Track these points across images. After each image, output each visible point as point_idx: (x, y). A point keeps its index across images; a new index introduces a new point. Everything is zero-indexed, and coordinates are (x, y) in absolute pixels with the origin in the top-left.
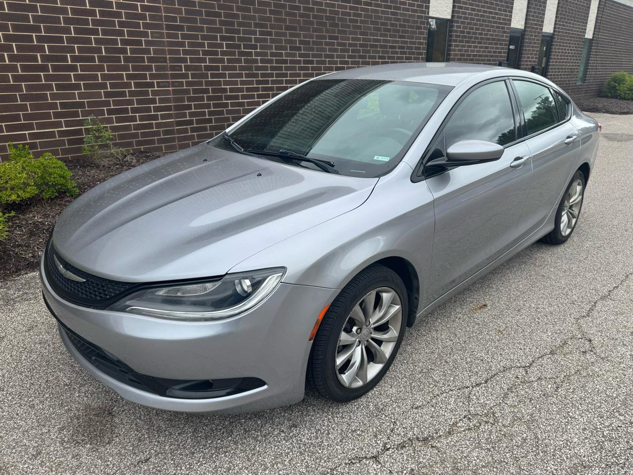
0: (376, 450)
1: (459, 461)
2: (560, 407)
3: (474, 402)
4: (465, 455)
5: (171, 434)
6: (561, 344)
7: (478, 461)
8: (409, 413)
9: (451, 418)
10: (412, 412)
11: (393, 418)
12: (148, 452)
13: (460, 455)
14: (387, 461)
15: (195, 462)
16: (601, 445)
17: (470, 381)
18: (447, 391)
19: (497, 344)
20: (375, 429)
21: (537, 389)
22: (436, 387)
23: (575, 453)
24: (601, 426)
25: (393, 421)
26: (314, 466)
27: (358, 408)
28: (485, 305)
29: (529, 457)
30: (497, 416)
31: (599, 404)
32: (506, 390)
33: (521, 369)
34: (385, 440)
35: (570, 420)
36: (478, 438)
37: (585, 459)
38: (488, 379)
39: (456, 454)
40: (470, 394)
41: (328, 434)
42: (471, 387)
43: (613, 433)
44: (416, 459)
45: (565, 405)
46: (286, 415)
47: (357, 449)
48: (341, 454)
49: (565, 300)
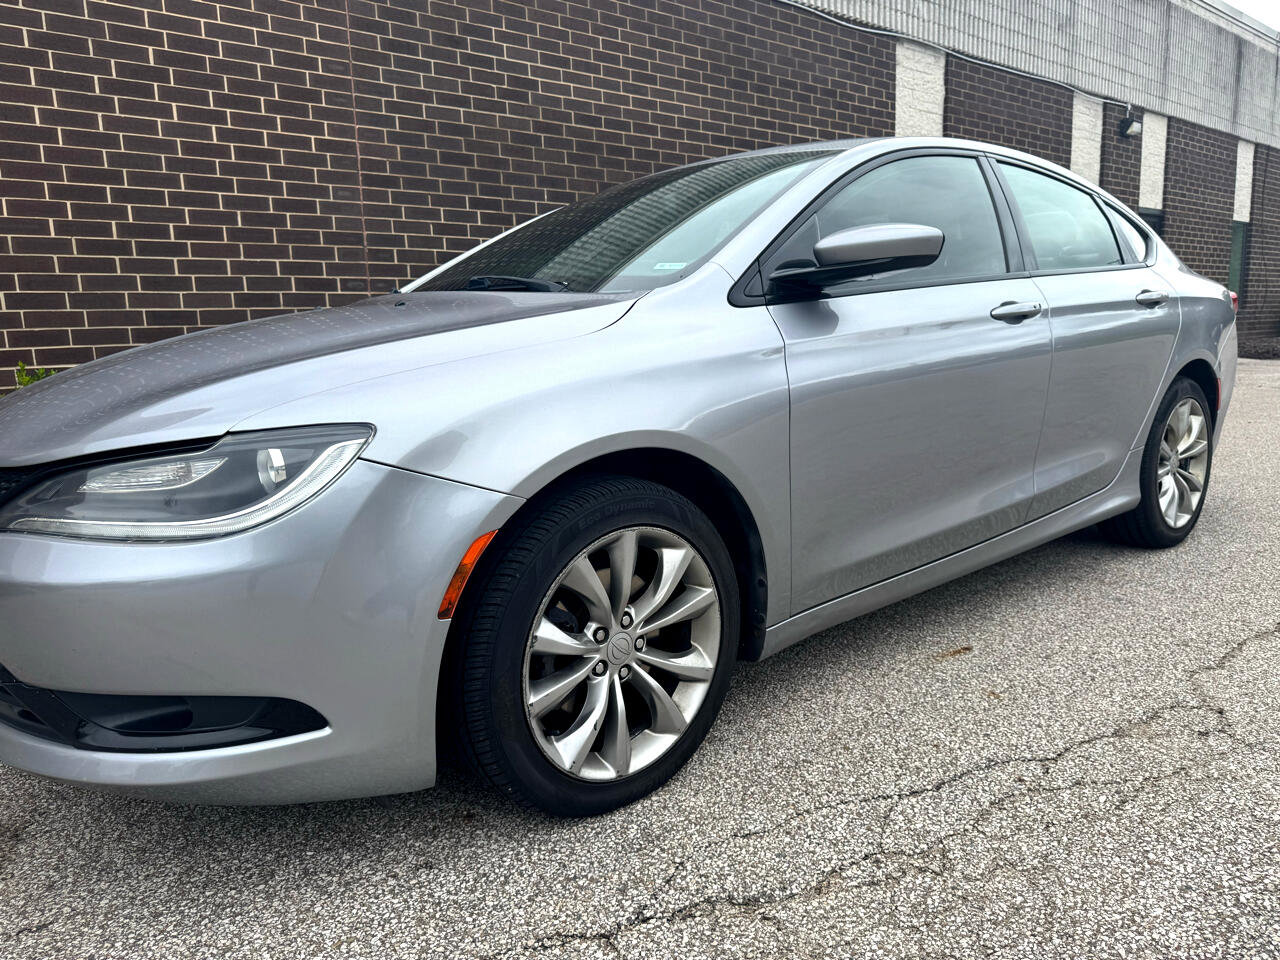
0: (614, 919)
1: (828, 951)
2: (1125, 841)
3: (897, 827)
4: (847, 939)
5: (129, 876)
6: (1144, 718)
7: (880, 952)
8: (725, 845)
9: (830, 860)
10: (732, 844)
11: (680, 854)
12: (54, 911)
13: (833, 939)
14: (637, 946)
15: (151, 934)
16: (1229, 923)
17: (896, 785)
18: (833, 804)
19: (980, 716)
20: (625, 877)
21: (1069, 805)
22: (807, 794)
23: (1153, 939)
24: (1232, 883)
25: (678, 860)
26: (441, 949)
27: (597, 834)
28: (968, 649)
29: (1020, 948)
30: (951, 856)
31: (1231, 837)
32: (988, 804)
33: (1033, 764)
34: (645, 899)
35: (1147, 868)
36: (893, 902)
37: (1179, 953)
38: (944, 783)
39: (824, 937)
40: (891, 810)
41: (506, 882)
42: (896, 797)
43: (1266, 898)
44: (715, 943)
45: (1138, 837)
46: (417, 844)
47: (567, 916)
48: (521, 925)
49: (1166, 638)
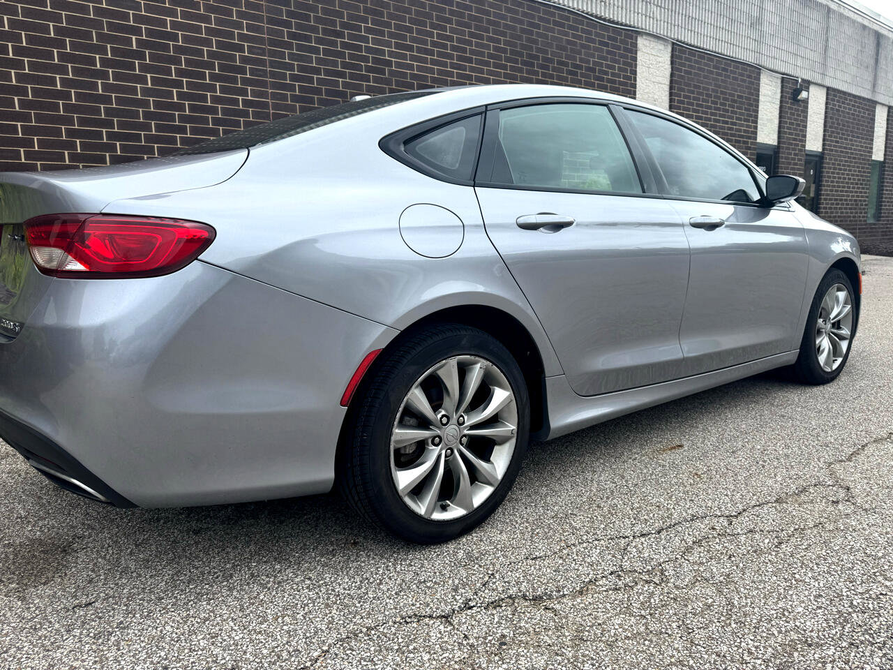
0: (450, 607)
1: (587, 629)
2: (780, 567)
3: (632, 556)
4: (599, 622)
5: (140, 575)
6: (797, 492)
7: (620, 630)
8: (520, 564)
9: (588, 574)
10: (525, 563)
11: (491, 569)
12: (94, 596)
13: (590, 621)
14: (465, 623)
15: (158, 610)
16: (846, 617)
17: (631, 530)
18: (590, 541)
19: (688, 488)
20: (457, 582)
21: (745, 544)
22: (573, 534)
23: (796, 626)
24: (849, 593)
25: (490, 572)
26: (341, 622)
27: (438, 555)
28: (681, 446)
29: (710, 629)
30: (667, 574)
31: (850, 565)
32: (691, 543)
33: (722, 519)
34: (470, 595)
35: (794, 583)
36: (629, 600)
37: (812, 634)
38: (663, 530)
39: (585, 620)
40: (628, 545)
41: (381, 583)
42: (631, 538)
43: (870, 602)
44: (515, 622)
45: (789, 565)
46: (322, 560)
47: (420, 604)
48: (391, 609)
49: (814, 441)
